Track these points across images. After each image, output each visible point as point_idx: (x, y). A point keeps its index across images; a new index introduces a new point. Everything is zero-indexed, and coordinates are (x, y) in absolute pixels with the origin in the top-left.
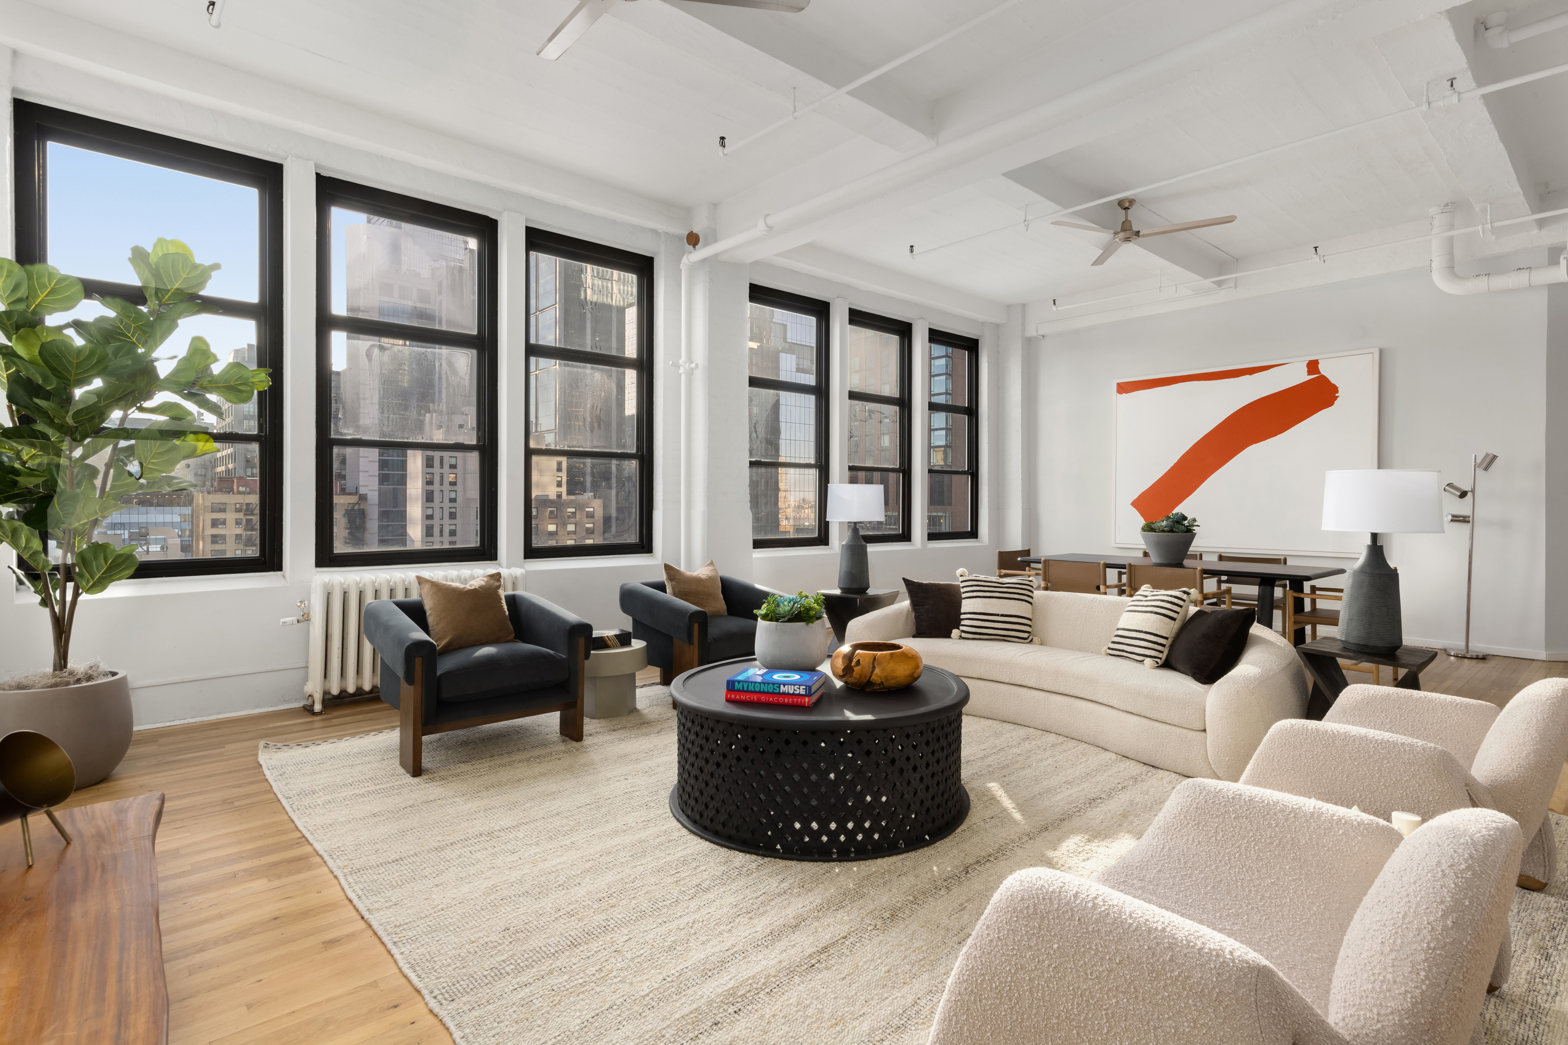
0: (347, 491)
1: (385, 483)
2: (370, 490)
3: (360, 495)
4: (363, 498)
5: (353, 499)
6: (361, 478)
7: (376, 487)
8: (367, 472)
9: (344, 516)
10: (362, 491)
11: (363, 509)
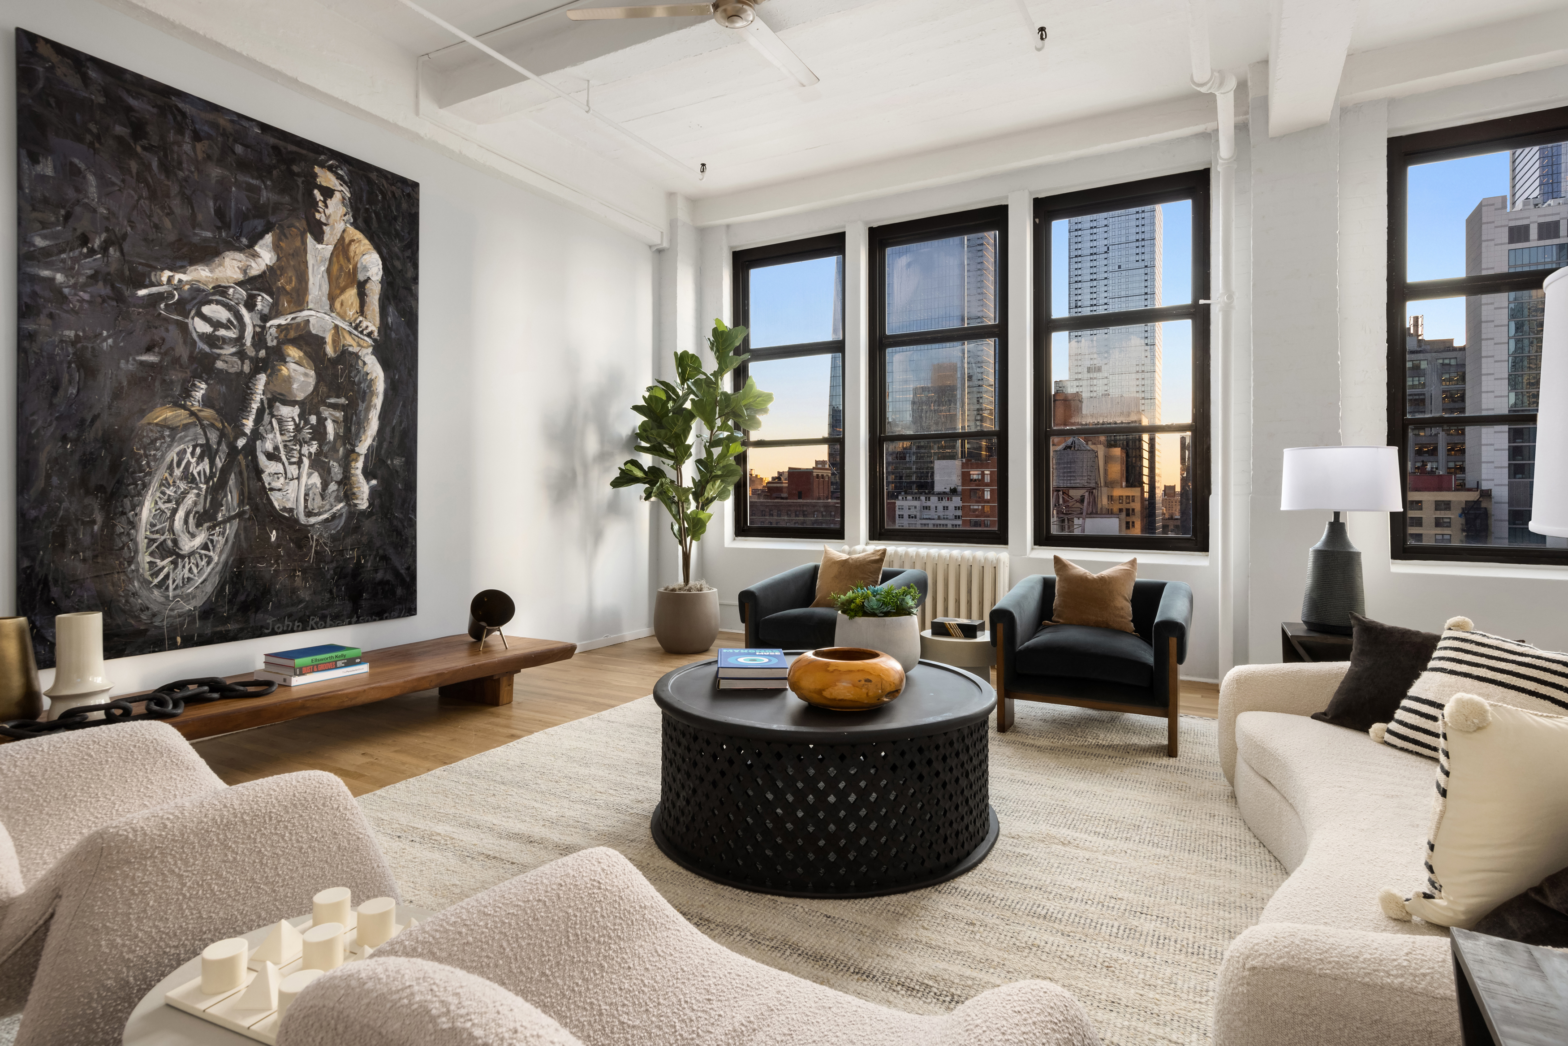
0: (1467, 486)
1: (1518, 476)
2: (1496, 485)
3: (1482, 491)
4: (1487, 494)
5: (1473, 496)
6: (1484, 471)
7: (1506, 480)
8: (1493, 462)
9: (1460, 516)
10: (1485, 486)
11: (1486, 509)
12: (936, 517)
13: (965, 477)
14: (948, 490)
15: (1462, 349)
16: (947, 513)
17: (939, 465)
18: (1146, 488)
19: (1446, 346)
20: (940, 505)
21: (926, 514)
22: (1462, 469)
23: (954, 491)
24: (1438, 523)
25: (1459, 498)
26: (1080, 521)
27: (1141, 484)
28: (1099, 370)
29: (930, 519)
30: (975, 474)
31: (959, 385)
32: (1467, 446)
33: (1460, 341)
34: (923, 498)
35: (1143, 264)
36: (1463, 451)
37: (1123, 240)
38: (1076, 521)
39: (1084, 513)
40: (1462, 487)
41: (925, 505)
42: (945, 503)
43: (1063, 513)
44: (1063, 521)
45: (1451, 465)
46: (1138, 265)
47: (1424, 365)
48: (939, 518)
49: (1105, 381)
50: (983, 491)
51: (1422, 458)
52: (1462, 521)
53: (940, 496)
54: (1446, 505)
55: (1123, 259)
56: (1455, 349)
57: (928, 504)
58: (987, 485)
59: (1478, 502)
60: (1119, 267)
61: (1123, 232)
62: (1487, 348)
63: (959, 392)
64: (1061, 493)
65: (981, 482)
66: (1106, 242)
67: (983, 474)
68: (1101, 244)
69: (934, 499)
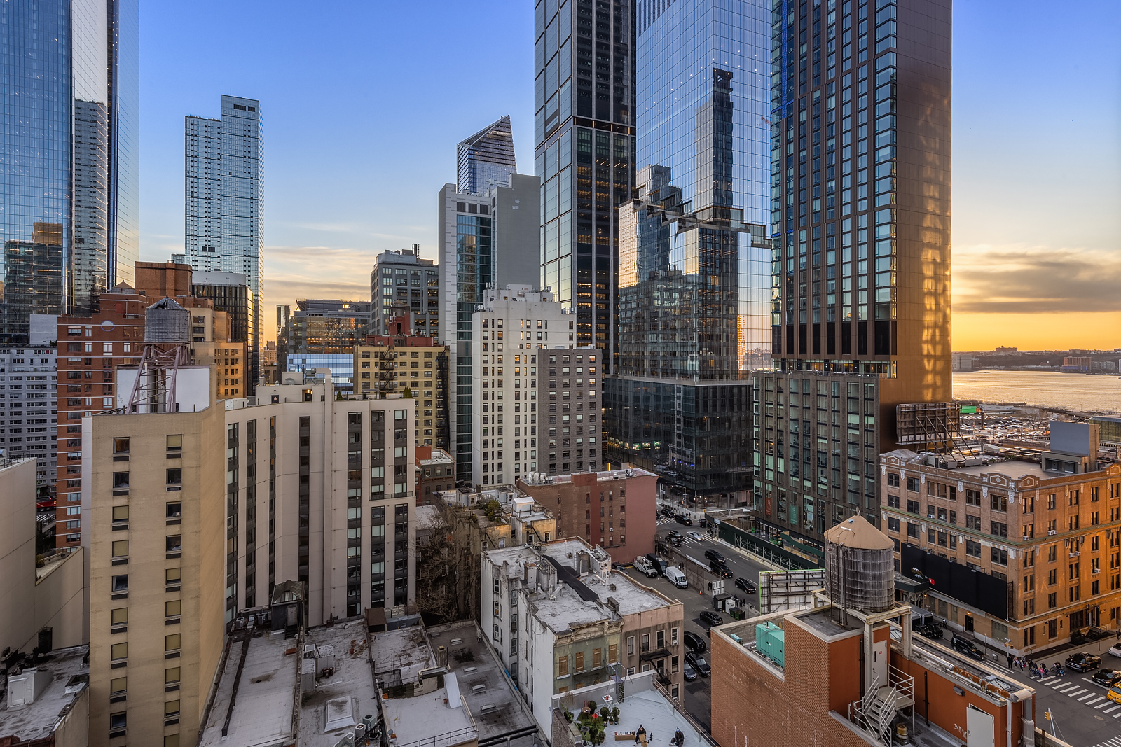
12: (32, 369)
13: (62, 331)
14: (47, 343)
15: (437, 266)
16: (45, 365)
17: (34, 318)
18: (250, 343)
19: (429, 264)
20: (37, 359)
21: (17, 367)
22: (437, 334)
23: (54, 345)
24: (426, 365)
25: (435, 350)
26: (172, 372)
27: (245, 340)
28: (212, 250)
29: (23, 372)
30: (75, 328)
31: (65, 245)
32: (439, 321)
33: (436, 263)
34: (14, 351)
35: (249, 176)
36: (437, 324)
37: (233, 153)
38: (168, 372)
39: (176, 365)
40: (437, 345)
41: (17, 358)
42: (44, 355)
43: (155, 365)
44: (155, 372)
45: (432, 331)
46: (245, 175)
47: (419, 273)
48: (36, 370)
49: (218, 260)
50: (84, 344)
51: (418, 327)
52: (437, 363)
53: (38, 349)
54: (428, 355)
55: (233, 168)
56: (434, 266)
57: (21, 357)
58: (88, 339)
59: (444, 353)
60: (230, 173)
61: (233, 147)
62: (448, 267)
63: (65, 253)
64: (153, 347)
65: (81, 335)
66: (219, 151)
67: (84, 329)
68: (215, 152)
69: (28, 354)
